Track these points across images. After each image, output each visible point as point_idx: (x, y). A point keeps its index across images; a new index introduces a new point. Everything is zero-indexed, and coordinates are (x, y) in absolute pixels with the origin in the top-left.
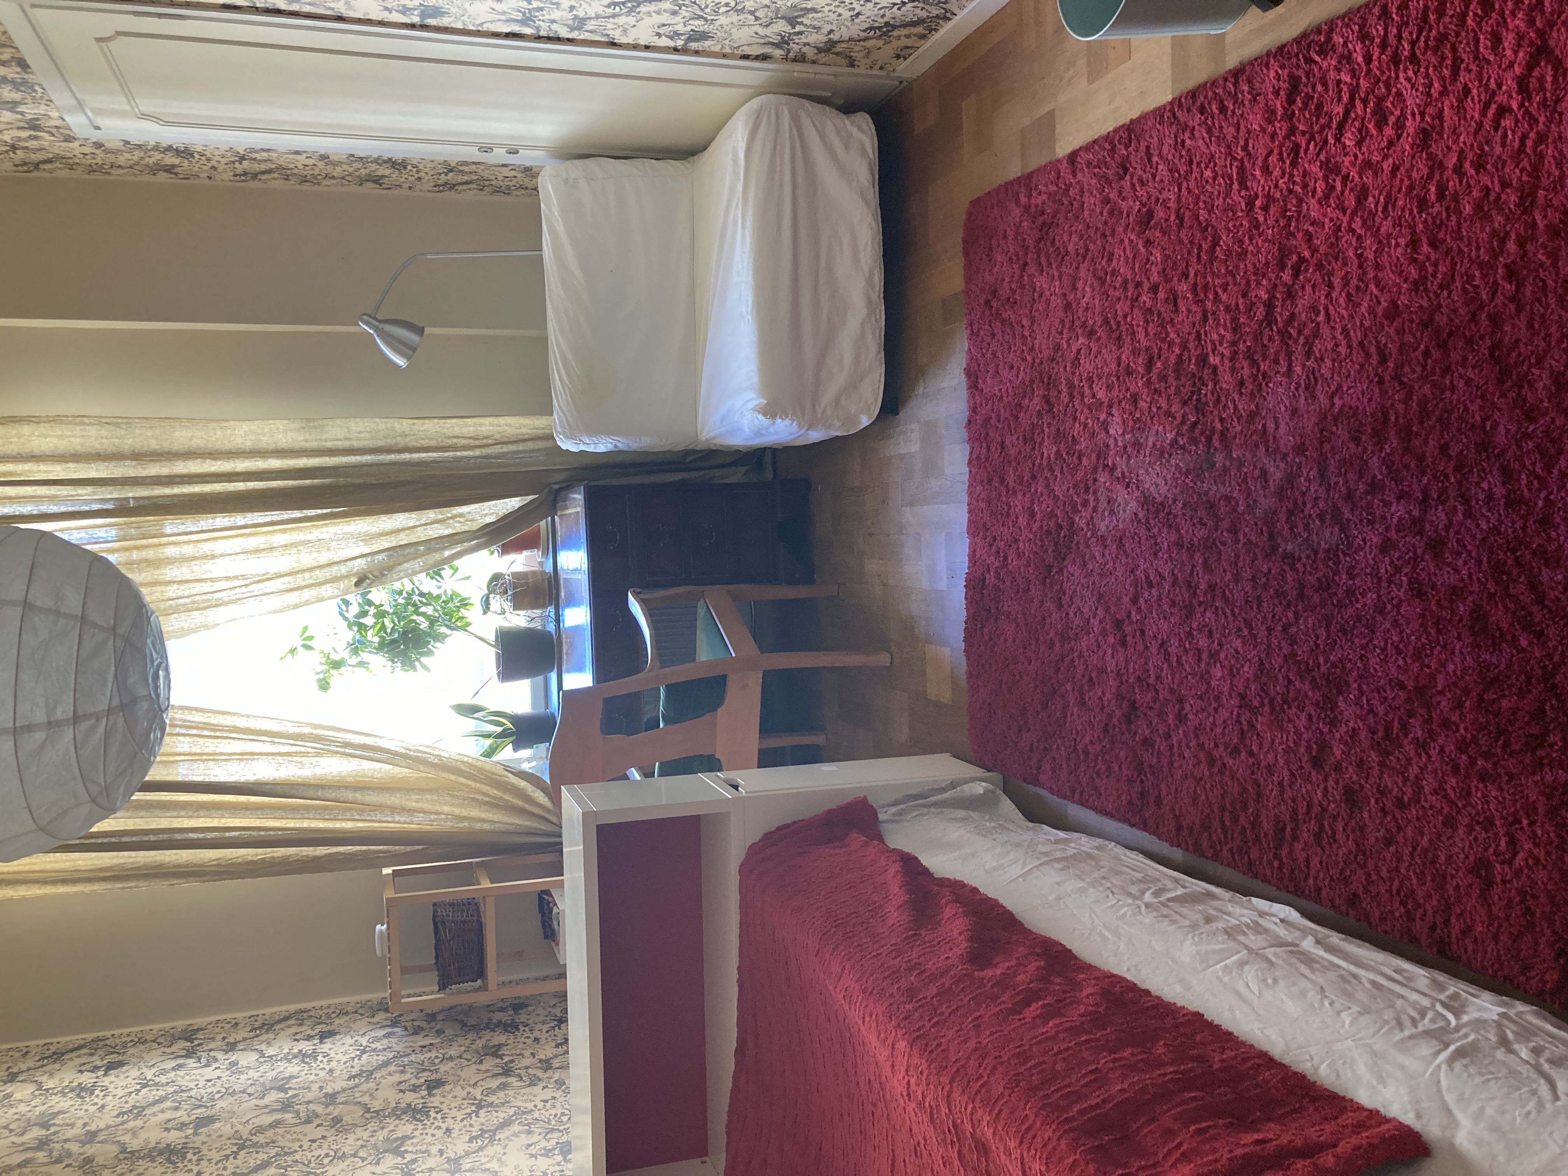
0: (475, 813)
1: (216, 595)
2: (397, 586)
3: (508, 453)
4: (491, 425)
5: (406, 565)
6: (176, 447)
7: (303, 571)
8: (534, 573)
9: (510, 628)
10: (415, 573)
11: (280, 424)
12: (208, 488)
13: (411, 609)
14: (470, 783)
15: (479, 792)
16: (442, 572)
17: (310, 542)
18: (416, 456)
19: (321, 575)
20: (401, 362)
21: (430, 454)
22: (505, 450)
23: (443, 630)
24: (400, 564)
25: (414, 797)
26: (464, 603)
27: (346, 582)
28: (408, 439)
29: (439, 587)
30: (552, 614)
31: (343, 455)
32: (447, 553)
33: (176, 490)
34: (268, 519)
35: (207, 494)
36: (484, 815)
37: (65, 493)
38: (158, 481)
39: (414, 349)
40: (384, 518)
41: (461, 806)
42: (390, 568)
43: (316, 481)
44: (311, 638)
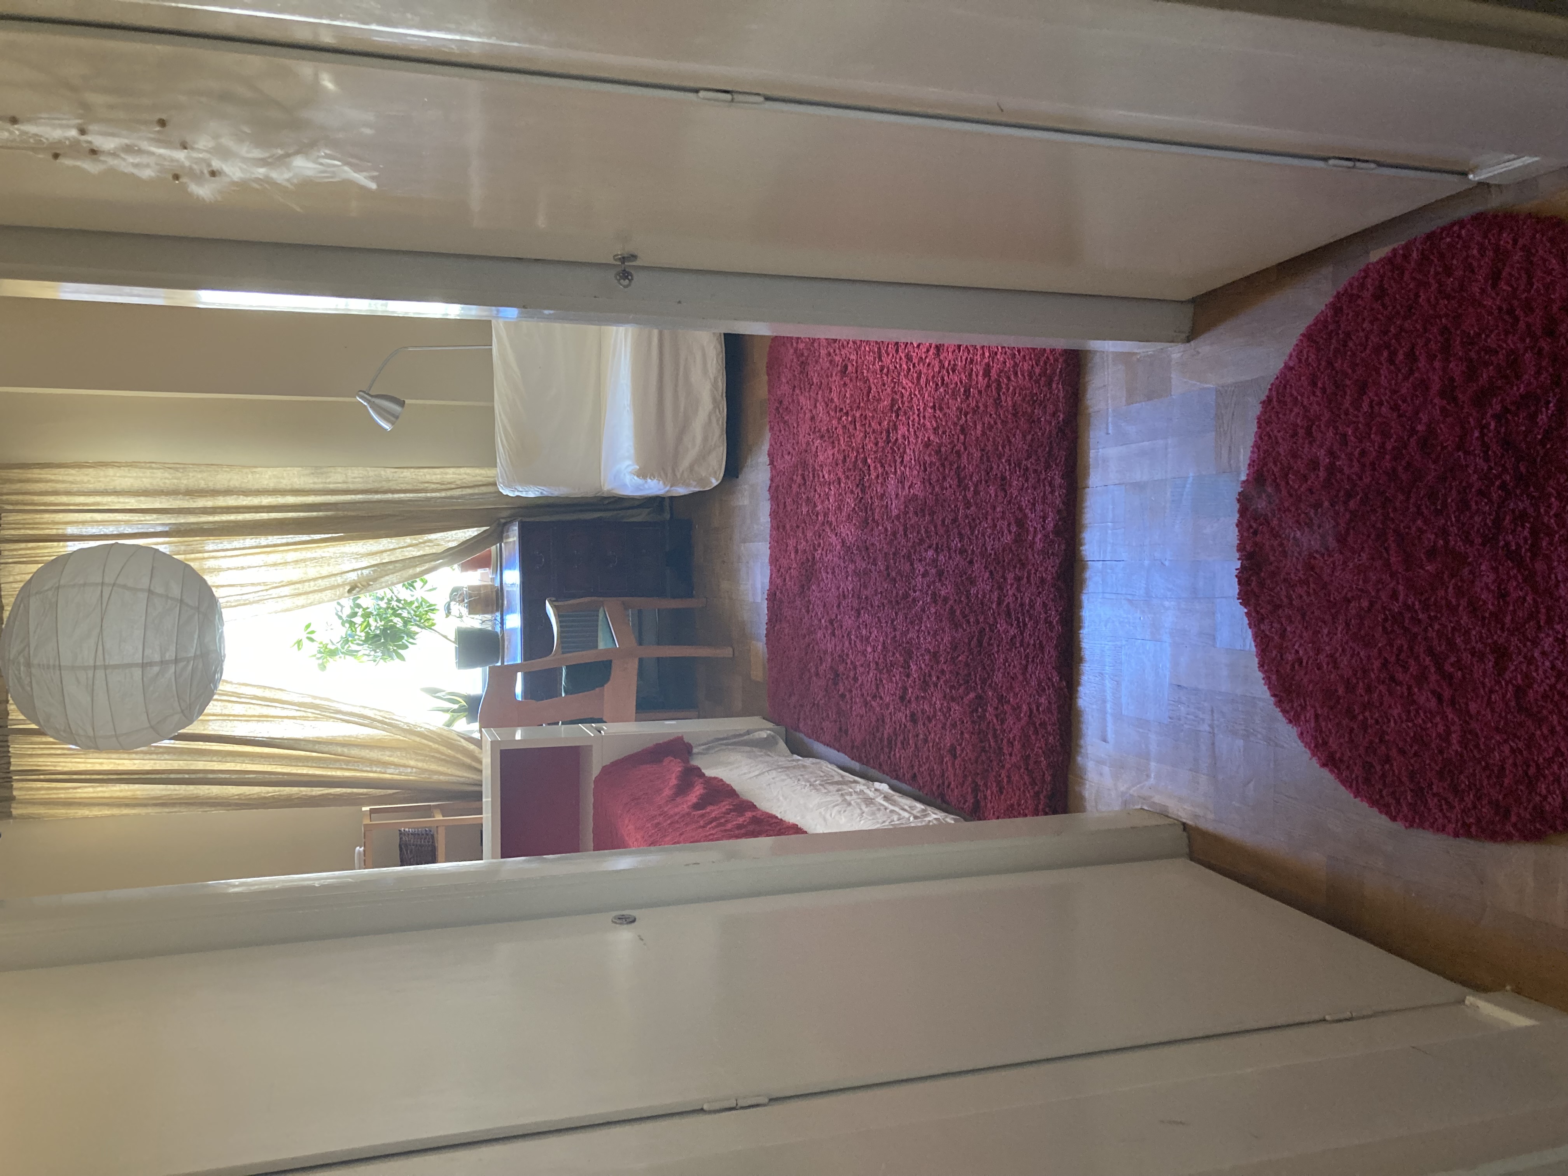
0: (433, 767)
1: (244, 597)
2: (380, 593)
3: (466, 495)
4: (454, 473)
5: (387, 578)
6: (218, 486)
7: (309, 580)
8: (485, 586)
9: (466, 628)
10: (393, 584)
11: (296, 470)
12: (240, 517)
13: (390, 611)
14: (431, 744)
15: (438, 751)
16: (415, 584)
17: (315, 558)
18: (396, 496)
19: (322, 583)
20: (387, 426)
21: (408, 495)
22: (464, 493)
23: (415, 629)
24: (382, 577)
25: (388, 753)
26: (432, 609)
27: (341, 589)
28: (390, 484)
29: (412, 596)
30: (499, 618)
31: (342, 495)
32: (418, 570)
33: (217, 518)
34: (284, 541)
35: (240, 521)
36: (441, 769)
37: (137, 518)
38: (205, 511)
39: (397, 418)
40: (371, 541)
41: (423, 761)
42: (375, 580)
43: (321, 513)
44: (313, 632)
